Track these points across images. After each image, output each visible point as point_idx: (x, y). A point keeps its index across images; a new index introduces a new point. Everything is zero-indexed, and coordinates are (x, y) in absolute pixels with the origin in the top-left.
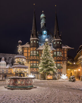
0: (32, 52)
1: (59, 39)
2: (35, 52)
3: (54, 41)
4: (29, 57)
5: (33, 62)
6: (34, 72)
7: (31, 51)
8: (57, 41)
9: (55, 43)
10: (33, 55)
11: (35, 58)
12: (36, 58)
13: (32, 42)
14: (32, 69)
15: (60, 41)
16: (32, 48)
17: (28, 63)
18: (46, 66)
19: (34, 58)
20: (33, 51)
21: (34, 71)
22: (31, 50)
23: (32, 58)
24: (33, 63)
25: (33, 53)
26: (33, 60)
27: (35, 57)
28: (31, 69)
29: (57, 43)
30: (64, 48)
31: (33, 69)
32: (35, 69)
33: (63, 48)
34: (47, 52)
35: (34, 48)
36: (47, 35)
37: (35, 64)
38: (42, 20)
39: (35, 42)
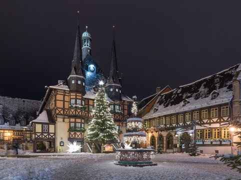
0: (73, 101)
1: (119, 85)
2: (79, 101)
3: (111, 87)
4: (67, 110)
5: (75, 120)
6: (77, 139)
7: (71, 99)
8: (116, 87)
9: (112, 90)
10: (76, 107)
11: (79, 113)
12: (82, 113)
13: (73, 82)
14: (72, 133)
15: (120, 89)
16: (75, 94)
17: (64, 121)
18: (101, 129)
19: (77, 113)
20: (76, 99)
21: (77, 136)
22: (72, 97)
23: (72, 112)
24: (75, 122)
25: (76, 103)
26: (75, 117)
27: (79, 111)
28: (70, 133)
29: (114, 91)
30: (124, 101)
31: (75, 134)
32: (78, 133)
33: (124, 99)
34: (102, 105)
35: (77, 94)
36: (97, 73)
37: (78, 125)
38: (85, 42)
39: (79, 82)
